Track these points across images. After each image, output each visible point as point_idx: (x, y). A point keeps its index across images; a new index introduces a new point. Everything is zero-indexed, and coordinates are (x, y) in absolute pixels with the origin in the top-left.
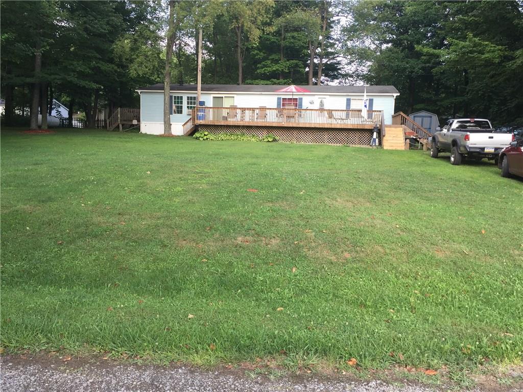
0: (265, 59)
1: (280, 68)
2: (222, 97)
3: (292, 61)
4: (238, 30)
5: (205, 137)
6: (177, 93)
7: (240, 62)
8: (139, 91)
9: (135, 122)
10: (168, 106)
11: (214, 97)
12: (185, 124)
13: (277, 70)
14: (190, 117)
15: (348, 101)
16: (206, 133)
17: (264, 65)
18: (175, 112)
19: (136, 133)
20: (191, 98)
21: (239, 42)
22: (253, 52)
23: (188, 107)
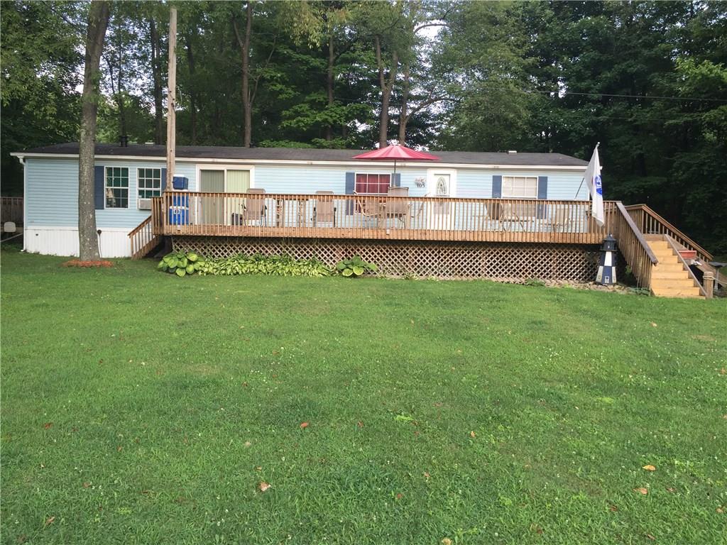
0: (295, 101)
1: (329, 118)
2: (223, 171)
3: (352, 104)
4: (244, 42)
5: (191, 269)
6: (113, 162)
7: (248, 105)
8: (20, 156)
9: (10, 227)
10: (88, 189)
11: (202, 171)
12: (133, 232)
13: (325, 121)
14: (147, 215)
15: (497, 182)
16: (193, 257)
17: (296, 112)
18: (110, 204)
19: (14, 251)
20: (149, 171)
21: (245, 66)
22: (274, 87)
23: (141, 193)
